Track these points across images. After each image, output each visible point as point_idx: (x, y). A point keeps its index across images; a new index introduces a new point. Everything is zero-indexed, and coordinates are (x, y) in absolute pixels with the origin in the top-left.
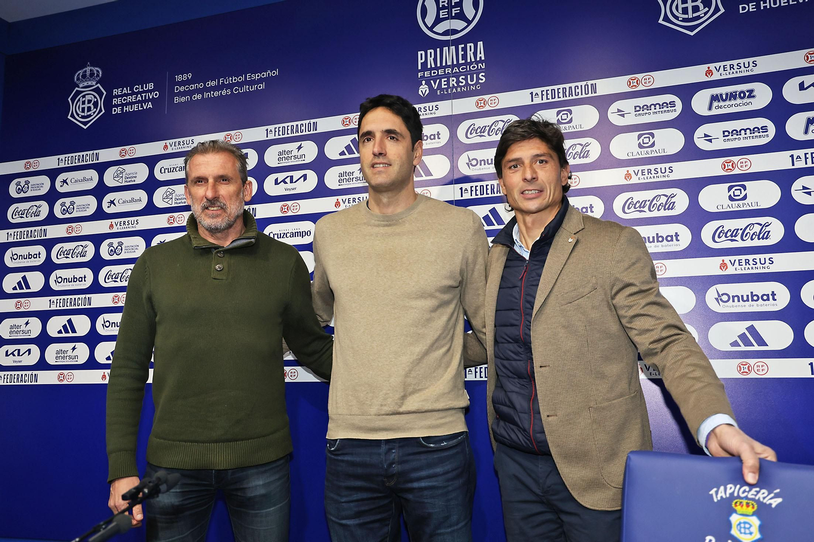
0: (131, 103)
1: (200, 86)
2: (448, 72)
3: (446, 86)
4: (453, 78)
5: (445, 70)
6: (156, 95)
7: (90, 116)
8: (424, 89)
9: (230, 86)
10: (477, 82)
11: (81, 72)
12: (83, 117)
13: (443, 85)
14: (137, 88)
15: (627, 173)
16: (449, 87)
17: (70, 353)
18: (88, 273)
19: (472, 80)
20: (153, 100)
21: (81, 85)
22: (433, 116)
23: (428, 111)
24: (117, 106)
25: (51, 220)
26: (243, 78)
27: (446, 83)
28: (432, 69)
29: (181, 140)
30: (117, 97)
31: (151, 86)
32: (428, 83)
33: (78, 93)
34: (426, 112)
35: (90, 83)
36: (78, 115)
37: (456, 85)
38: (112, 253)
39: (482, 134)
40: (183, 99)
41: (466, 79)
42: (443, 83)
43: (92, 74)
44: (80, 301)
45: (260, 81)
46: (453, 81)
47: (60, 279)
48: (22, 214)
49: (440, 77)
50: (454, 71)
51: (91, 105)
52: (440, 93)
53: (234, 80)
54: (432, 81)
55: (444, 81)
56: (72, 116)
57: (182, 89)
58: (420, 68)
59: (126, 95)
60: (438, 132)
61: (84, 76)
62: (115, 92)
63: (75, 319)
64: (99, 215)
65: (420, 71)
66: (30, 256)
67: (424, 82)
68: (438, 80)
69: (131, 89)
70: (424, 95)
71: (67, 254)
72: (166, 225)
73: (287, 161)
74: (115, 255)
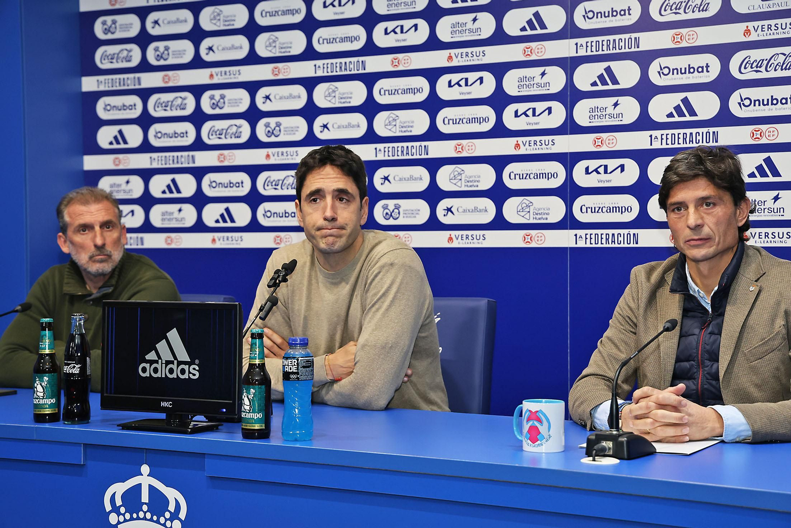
15: (746, 28)
17: (176, 215)
18: (189, 127)
25: (145, 67)
38: (214, 106)
44: (184, 159)
47: (159, 134)
48: (112, 58)
63: (179, 178)
64: (197, 63)
66: (124, 107)
71: (165, 105)
72: (270, 77)
73: (396, 8)
74: (218, 108)
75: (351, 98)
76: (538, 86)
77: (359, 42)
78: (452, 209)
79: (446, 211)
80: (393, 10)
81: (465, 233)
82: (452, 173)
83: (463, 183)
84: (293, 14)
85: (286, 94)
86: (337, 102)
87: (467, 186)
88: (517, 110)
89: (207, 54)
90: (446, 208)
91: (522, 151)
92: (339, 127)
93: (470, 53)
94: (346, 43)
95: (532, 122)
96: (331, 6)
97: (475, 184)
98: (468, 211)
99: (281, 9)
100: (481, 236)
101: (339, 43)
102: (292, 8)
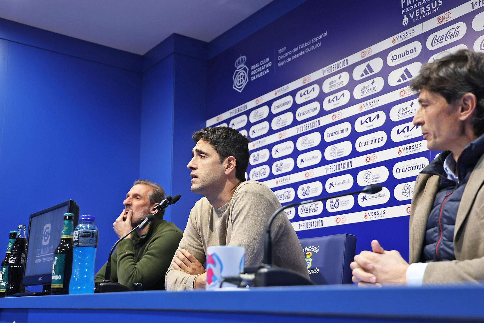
0: (259, 72)
1: (290, 53)
2: (419, 5)
3: (419, 15)
4: (422, 8)
5: (417, 4)
6: (270, 64)
7: (242, 84)
8: (406, 21)
9: (304, 49)
10: (438, 6)
11: (237, 61)
12: (240, 86)
13: (416, 14)
14: (262, 62)
16: (420, 15)
19: (434, 6)
20: (269, 68)
21: (238, 68)
22: (412, 37)
23: (409, 35)
24: (253, 76)
26: (310, 42)
27: (418, 12)
28: (410, 5)
29: (282, 87)
30: (253, 70)
31: (268, 60)
32: (408, 16)
33: (237, 72)
34: (407, 36)
35: (241, 66)
36: (237, 85)
37: (424, 12)
39: (442, 41)
40: (282, 63)
41: (430, 6)
42: (417, 13)
43: (242, 61)
45: (318, 42)
46: (422, 10)
49: (414, 10)
50: (423, 3)
51: (242, 78)
52: (415, 20)
53: (306, 44)
54: (410, 14)
55: (417, 12)
56: (235, 87)
57: (282, 57)
58: (402, 7)
59: (257, 68)
60: (415, 47)
61: (239, 63)
62: (253, 67)
65: (403, 9)
67: (405, 16)
68: (414, 12)
69: (259, 64)
70: (405, 25)
72: (278, 140)
73: (334, 87)
74: (256, 161)
75: (313, 142)
76: (409, 113)
77: (316, 111)
78: (366, 197)
79: (363, 199)
80: (332, 89)
81: (373, 211)
82: (365, 175)
83: (371, 180)
84: (287, 104)
85: (285, 147)
86: (307, 146)
87: (373, 181)
88: (399, 130)
89: (252, 134)
90: (363, 197)
91: (403, 154)
92: (308, 160)
93: (371, 102)
94: (311, 113)
95: (407, 135)
96: (304, 95)
97: (378, 179)
98: (374, 197)
99: (282, 103)
100: (383, 212)
101: (307, 114)
102: (286, 101)
